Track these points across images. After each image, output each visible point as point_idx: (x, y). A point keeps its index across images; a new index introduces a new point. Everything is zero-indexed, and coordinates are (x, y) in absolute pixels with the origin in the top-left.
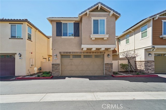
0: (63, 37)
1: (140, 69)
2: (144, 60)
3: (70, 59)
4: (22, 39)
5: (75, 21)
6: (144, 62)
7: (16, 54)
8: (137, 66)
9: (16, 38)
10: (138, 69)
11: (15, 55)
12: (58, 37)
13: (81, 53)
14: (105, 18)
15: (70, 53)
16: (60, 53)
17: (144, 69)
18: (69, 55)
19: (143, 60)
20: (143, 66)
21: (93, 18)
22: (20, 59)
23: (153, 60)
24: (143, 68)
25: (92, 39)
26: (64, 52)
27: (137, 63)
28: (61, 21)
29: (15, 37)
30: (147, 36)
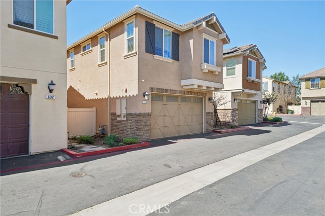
0: (156, 57)
1: (224, 120)
2: (230, 108)
3: (162, 103)
4: (56, 38)
5: (175, 29)
6: (231, 111)
7: (35, 81)
8: (220, 117)
9: (35, 29)
10: (221, 120)
11: (33, 85)
12: (147, 54)
13: (181, 92)
14: (214, 40)
15: (166, 90)
16: (152, 89)
17: (231, 121)
18: (162, 96)
19: (228, 108)
20: (229, 115)
21: (205, 36)
22: (51, 98)
23: (237, 108)
24: (229, 119)
25: (203, 71)
26: (157, 88)
27: (218, 111)
28: (155, 23)
29: (32, 26)
30: (235, 74)
